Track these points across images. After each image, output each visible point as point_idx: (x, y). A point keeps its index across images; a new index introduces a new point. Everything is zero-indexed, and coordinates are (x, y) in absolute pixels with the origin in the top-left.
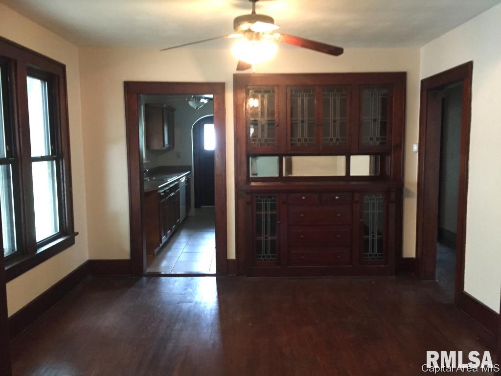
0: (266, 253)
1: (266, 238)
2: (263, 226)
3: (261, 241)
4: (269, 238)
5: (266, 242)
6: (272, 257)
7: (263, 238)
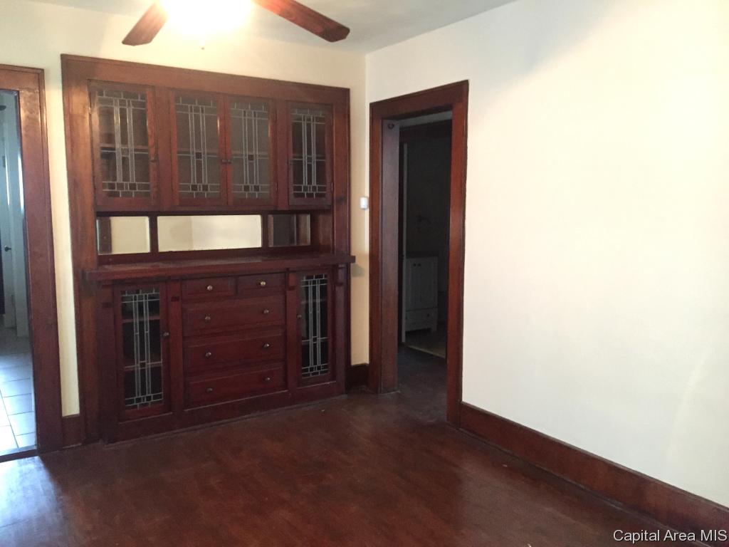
0: (144, 393)
1: (143, 365)
2: (137, 344)
3: (133, 372)
4: (149, 364)
5: (143, 372)
6: (155, 397)
7: (137, 367)
